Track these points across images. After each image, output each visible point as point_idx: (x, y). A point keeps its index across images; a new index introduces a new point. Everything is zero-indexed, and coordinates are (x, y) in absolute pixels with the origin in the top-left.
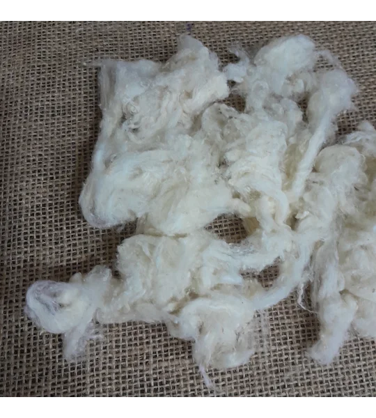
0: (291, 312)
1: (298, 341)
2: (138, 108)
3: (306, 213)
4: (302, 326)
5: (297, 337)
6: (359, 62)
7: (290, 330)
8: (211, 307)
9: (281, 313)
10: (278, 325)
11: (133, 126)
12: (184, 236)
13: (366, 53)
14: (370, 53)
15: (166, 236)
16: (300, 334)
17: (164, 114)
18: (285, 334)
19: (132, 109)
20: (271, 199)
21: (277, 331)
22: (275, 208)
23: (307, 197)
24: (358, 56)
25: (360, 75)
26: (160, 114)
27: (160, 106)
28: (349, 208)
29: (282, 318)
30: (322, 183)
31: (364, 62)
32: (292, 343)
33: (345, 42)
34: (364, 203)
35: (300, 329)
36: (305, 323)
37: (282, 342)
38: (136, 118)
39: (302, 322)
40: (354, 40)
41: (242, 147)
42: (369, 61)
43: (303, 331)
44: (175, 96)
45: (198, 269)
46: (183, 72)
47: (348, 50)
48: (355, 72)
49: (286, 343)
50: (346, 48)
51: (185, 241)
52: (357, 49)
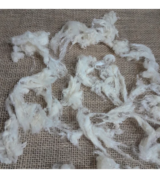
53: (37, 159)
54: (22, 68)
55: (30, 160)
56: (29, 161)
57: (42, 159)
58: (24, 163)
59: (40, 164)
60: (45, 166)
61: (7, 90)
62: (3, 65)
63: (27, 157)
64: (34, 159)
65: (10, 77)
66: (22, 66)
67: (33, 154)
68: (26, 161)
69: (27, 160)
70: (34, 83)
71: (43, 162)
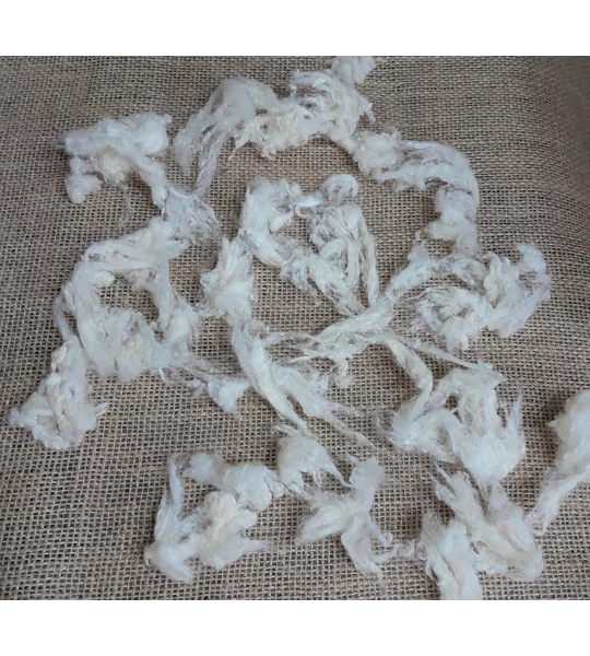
53: (133, 445)
54: (95, 219)
55: (117, 446)
56: (114, 448)
57: (145, 445)
58: (100, 452)
59: (141, 457)
60: (152, 459)
61: (58, 279)
62: (46, 210)
63: (108, 439)
64: (126, 443)
65: (64, 243)
66: (96, 214)
67: (125, 432)
68: (107, 448)
69: (110, 446)
70: (125, 257)
71: (147, 451)
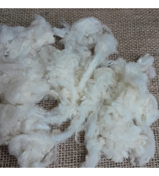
0: (77, 147)
1: (78, 162)
2: (10, 46)
3: (84, 97)
4: (82, 154)
5: (78, 159)
6: (126, 33)
7: (75, 156)
8: (28, 139)
9: (72, 147)
10: (69, 153)
11: (6, 54)
12: (20, 105)
13: (129, 29)
14: (131, 29)
15: (11, 104)
16: (80, 158)
17: (22, 49)
18: (72, 158)
19: (7, 46)
20: (68, 90)
21: (68, 156)
22: (70, 94)
23: (86, 90)
24: (126, 30)
25: (125, 39)
26: (20, 49)
27: (21, 46)
28: (106, 96)
29: (72, 150)
30: (94, 84)
31: (128, 33)
32: (75, 162)
33: (120, 24)
34: (114, 94)
35: (80, 155)
36: (83, 153)
37: (70, 161)
38: (8, 50)
39: (81, 152)
40: (125, 23)
41: (55, 64)
42: (130, 33)
43: (82, 157)
44: (28, 41)
45: (24, 120)
46: (32, 30)
47: (121, 27)
48: (123, 37)
49: (72, 162)
50: (120, 26)
51: (20, 107)
52: (125, 27)
